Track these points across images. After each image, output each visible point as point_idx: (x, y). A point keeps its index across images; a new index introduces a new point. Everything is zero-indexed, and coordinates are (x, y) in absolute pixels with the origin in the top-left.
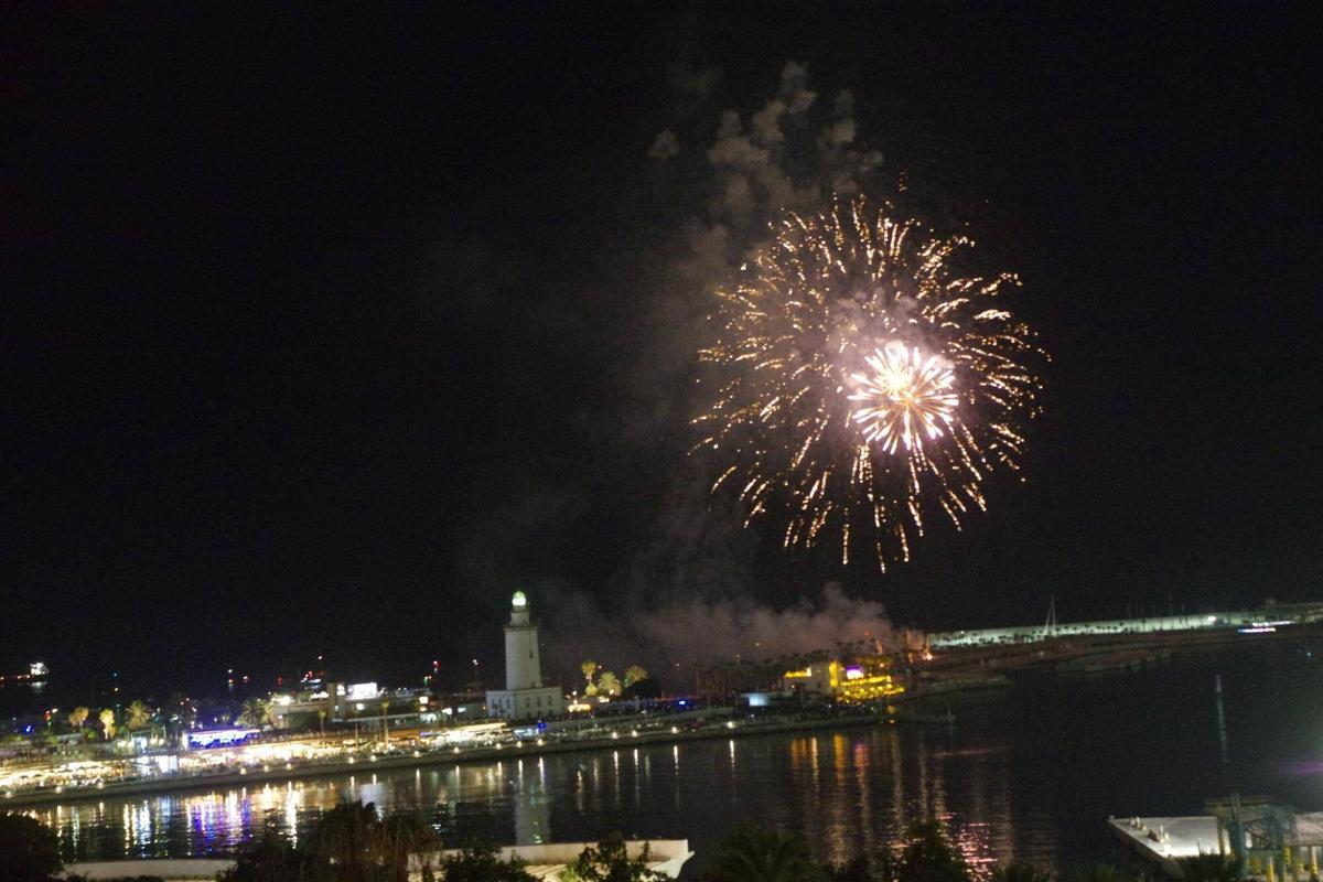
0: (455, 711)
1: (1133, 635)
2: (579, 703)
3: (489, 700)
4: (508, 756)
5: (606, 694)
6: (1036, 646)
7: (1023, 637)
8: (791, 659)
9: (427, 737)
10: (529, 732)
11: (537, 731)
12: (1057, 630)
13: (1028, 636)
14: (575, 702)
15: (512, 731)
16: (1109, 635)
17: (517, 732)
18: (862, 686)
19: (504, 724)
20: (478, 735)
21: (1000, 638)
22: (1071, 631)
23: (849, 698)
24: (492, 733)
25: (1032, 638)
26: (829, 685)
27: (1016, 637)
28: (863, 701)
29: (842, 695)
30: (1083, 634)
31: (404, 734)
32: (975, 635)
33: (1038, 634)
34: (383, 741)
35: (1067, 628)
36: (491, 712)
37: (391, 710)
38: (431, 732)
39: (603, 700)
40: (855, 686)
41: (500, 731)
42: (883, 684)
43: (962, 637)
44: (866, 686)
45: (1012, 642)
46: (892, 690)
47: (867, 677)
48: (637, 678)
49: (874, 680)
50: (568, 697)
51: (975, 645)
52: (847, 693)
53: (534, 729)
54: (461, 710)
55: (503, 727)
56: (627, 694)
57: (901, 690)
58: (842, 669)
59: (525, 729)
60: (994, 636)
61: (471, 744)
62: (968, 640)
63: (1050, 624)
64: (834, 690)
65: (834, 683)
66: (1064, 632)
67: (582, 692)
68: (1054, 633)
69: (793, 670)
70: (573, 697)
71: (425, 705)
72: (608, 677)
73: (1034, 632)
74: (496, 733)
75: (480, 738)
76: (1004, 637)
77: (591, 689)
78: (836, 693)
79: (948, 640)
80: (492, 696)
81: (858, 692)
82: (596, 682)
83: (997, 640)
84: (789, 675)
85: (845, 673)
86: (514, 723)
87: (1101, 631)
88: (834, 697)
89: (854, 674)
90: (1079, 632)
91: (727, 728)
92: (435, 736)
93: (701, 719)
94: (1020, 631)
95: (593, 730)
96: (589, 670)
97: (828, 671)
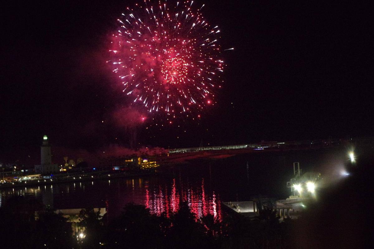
0: (24, 171)
1: (225, 150)
2: (63, 168)
3: (35, 168)
4: (42, 184)
5: (71, 166)
6: (197, 153)
7: (193, 150)
8: (127, 156)
9: (16, 179)
10: (48, 177)
11: (50, 177)
12: (203, 149)
13: (195, 150)
14: (62, 168)
15: (43, 177)
16: (218, 150)
17: (44, 177)
18: (148, 164)
19: (40, 175)
20: (32, 178)
21: (187, 151)
22: (207, 149)
23: (144, 168)
24: (36, 178)
25: (196, 151)
26: (138, 164)
27: (191, 151)
28: (148, 168)
29: (142, 167)
30: (210, 150)
31: (9, 177)
32: (180, 150)
33: (197, 149)
34: (3, 180)
35: (206, 148)
36: (36, 171)
37: (5, 171)
38: (18, 177)
39: (70, 168)
40: (145, 164)
41: (39, 177)
42: (154, 164)
43: (176, 150)
44: (149, 164)
45: (191, 152)
46: (156, 165)
47: (149, 162)
48: (80, 161)
49: (151, 163)
50: (60, 167)
51: (179, 153)
52: (143, 166)
53: (50, 176)
54: (26, 171)
55: (40, 176)
56: (78, 166)
57: (159, 165)
58: (142, 159)
59: (47, 176)
60: (185, 150)
61: (30, 181)
62: (177, 151)
63: (201, 147)
64: (140, 165)
65: (139, 163)
66: (205, 149)
67: (64, 165)
68: (202, 149)
69: (127, 160)
70: (61, 167)
71: (16, 169)
72: (71, 161)
73: (196, 149)
74: (38, 178)
75: (33, 179)
76: (188, 150)
77: (66, 165)
78: (140, 166)
79: (172, 151)
80: (37, 167)
81: (146, 166)
82: (68, 163)
83: (186, 151)
84: (126, 161)
85: (143, 160)
86: (43, 175)
87: (215, 149)
88: (140, 168)
89: (145, 161)
90: (209, 149)
91: (108, 176)
92: (19, 178)
93: (100, 174)
94: (193, 149)
95: (68, 177)
96: (66, 159)
97: (138, 160)
